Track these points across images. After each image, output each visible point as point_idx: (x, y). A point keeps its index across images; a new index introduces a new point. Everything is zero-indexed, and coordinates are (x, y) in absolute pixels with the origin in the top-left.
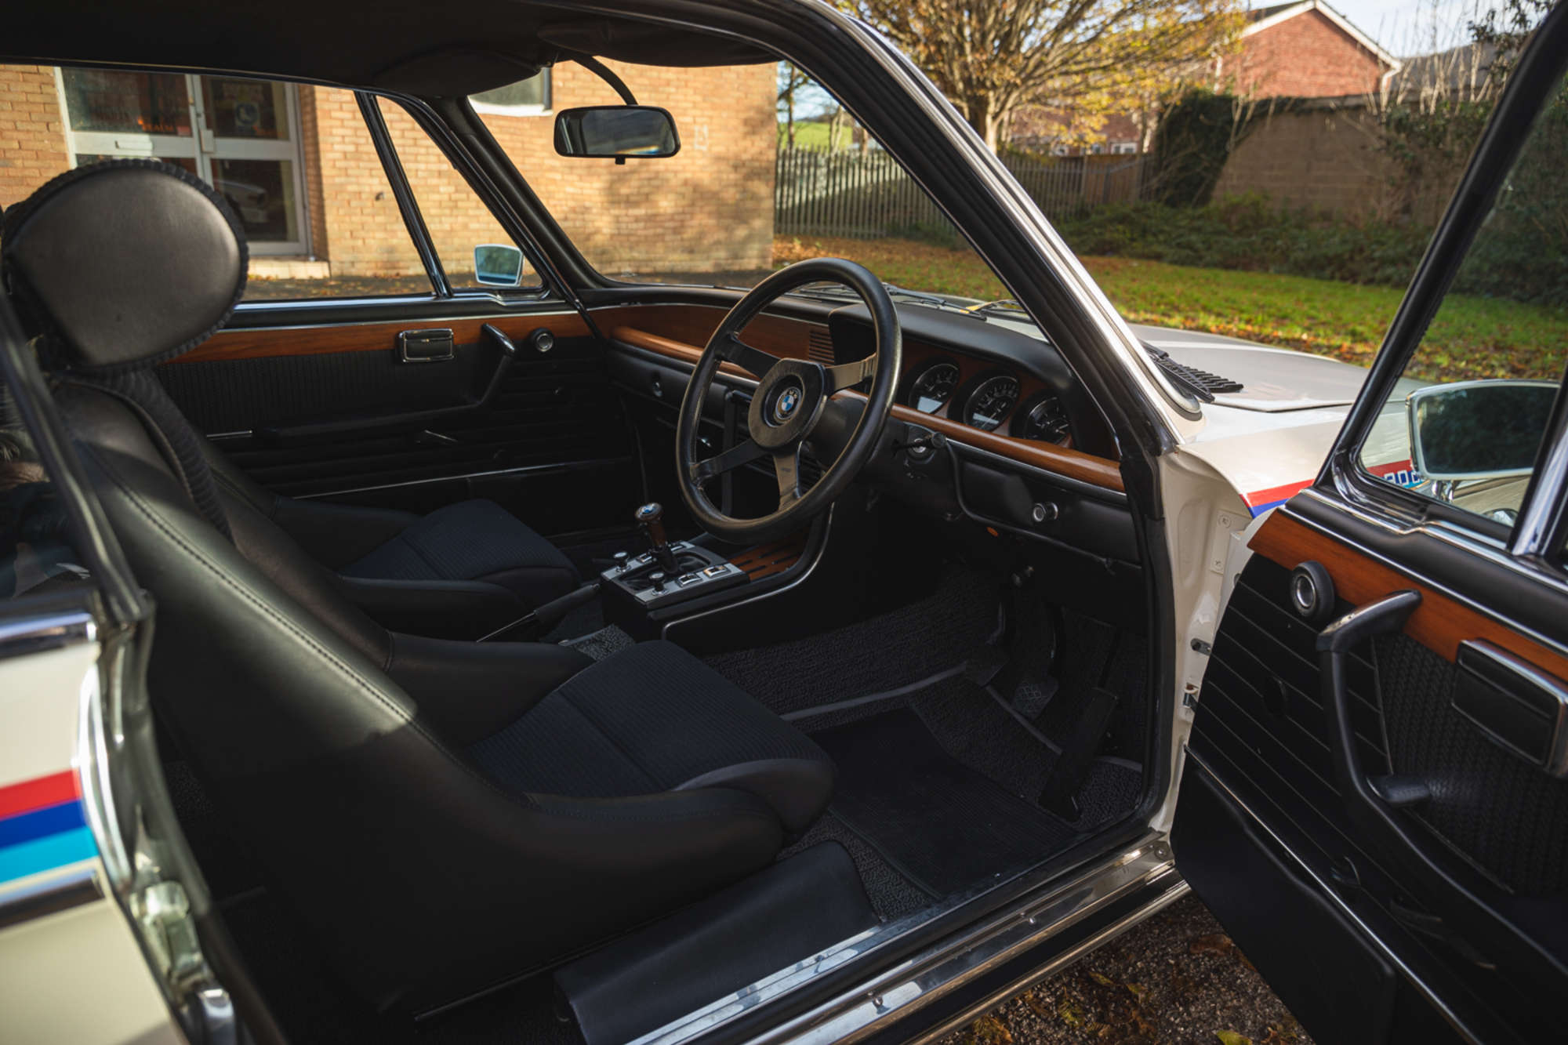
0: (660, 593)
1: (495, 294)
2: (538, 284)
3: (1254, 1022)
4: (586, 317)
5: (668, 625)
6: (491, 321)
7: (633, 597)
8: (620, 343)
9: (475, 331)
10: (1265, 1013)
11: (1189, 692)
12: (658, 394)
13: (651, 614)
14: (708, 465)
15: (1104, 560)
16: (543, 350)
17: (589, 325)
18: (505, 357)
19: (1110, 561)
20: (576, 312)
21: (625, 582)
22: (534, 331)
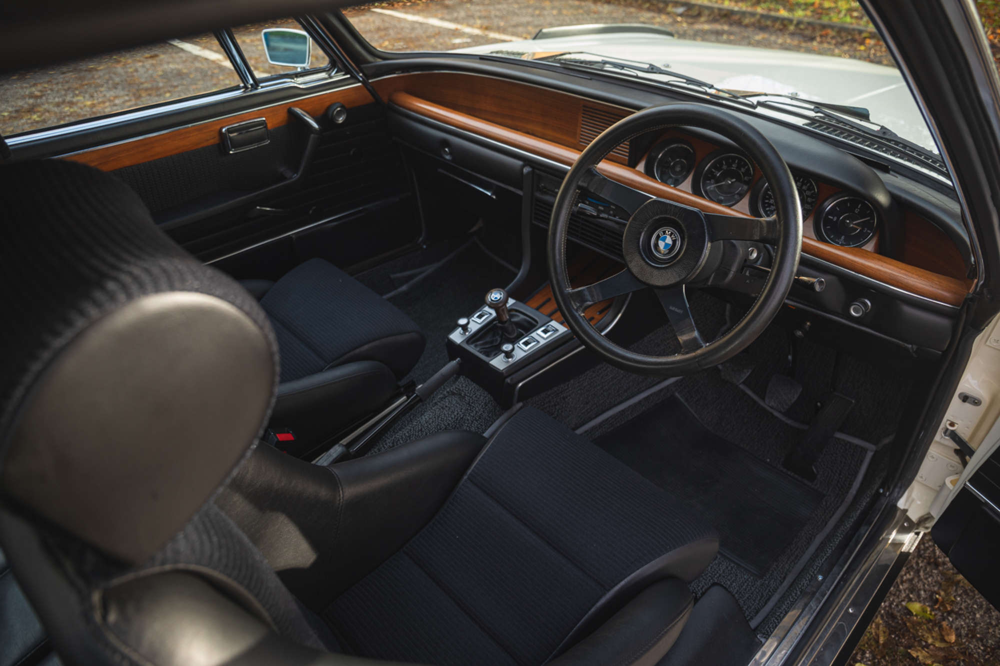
0: (510, 360)
1: (293, 79)
2: (325, 62)
3: (925, 591)
4: (369, 87)
5: (520, 385)
6: (296, 104)
7: (488, 364)
8: (401, 109)
9: (282, 117)
10: (928, 582)
11: (951, 428)
12: (448, 157)
13: (508, 380)
14: (586, 293)
15: (910, 346)
16: (340, 122)
17: (373, 95)
18: (312, 135)
19: (915, 347)
20: (360, 84)
21: (472, 346)
22: (329, 108)
